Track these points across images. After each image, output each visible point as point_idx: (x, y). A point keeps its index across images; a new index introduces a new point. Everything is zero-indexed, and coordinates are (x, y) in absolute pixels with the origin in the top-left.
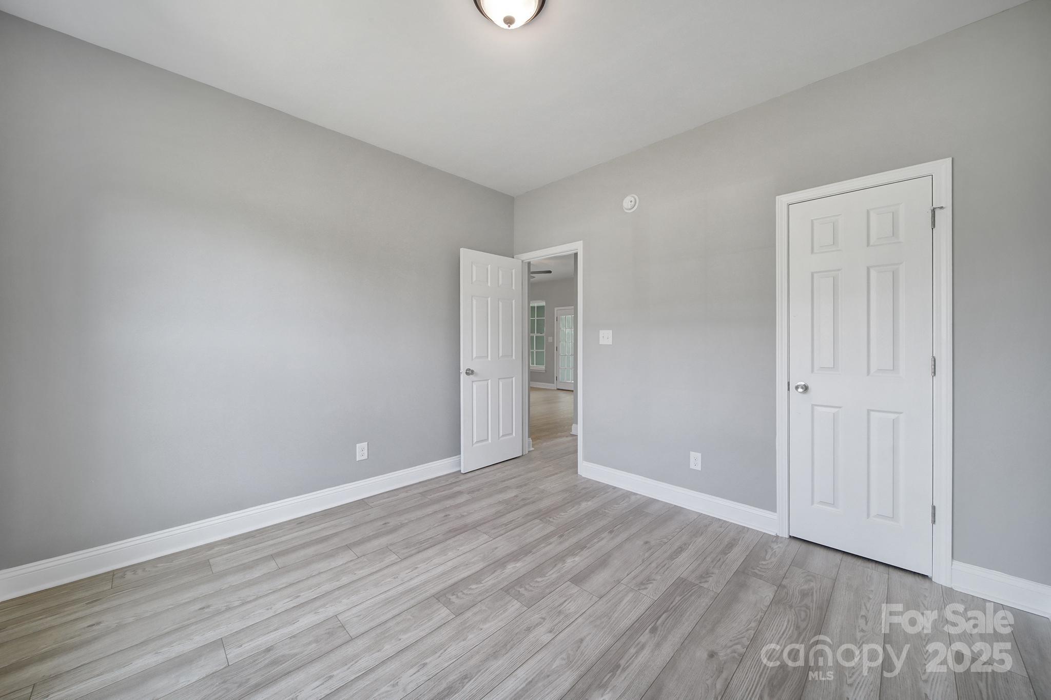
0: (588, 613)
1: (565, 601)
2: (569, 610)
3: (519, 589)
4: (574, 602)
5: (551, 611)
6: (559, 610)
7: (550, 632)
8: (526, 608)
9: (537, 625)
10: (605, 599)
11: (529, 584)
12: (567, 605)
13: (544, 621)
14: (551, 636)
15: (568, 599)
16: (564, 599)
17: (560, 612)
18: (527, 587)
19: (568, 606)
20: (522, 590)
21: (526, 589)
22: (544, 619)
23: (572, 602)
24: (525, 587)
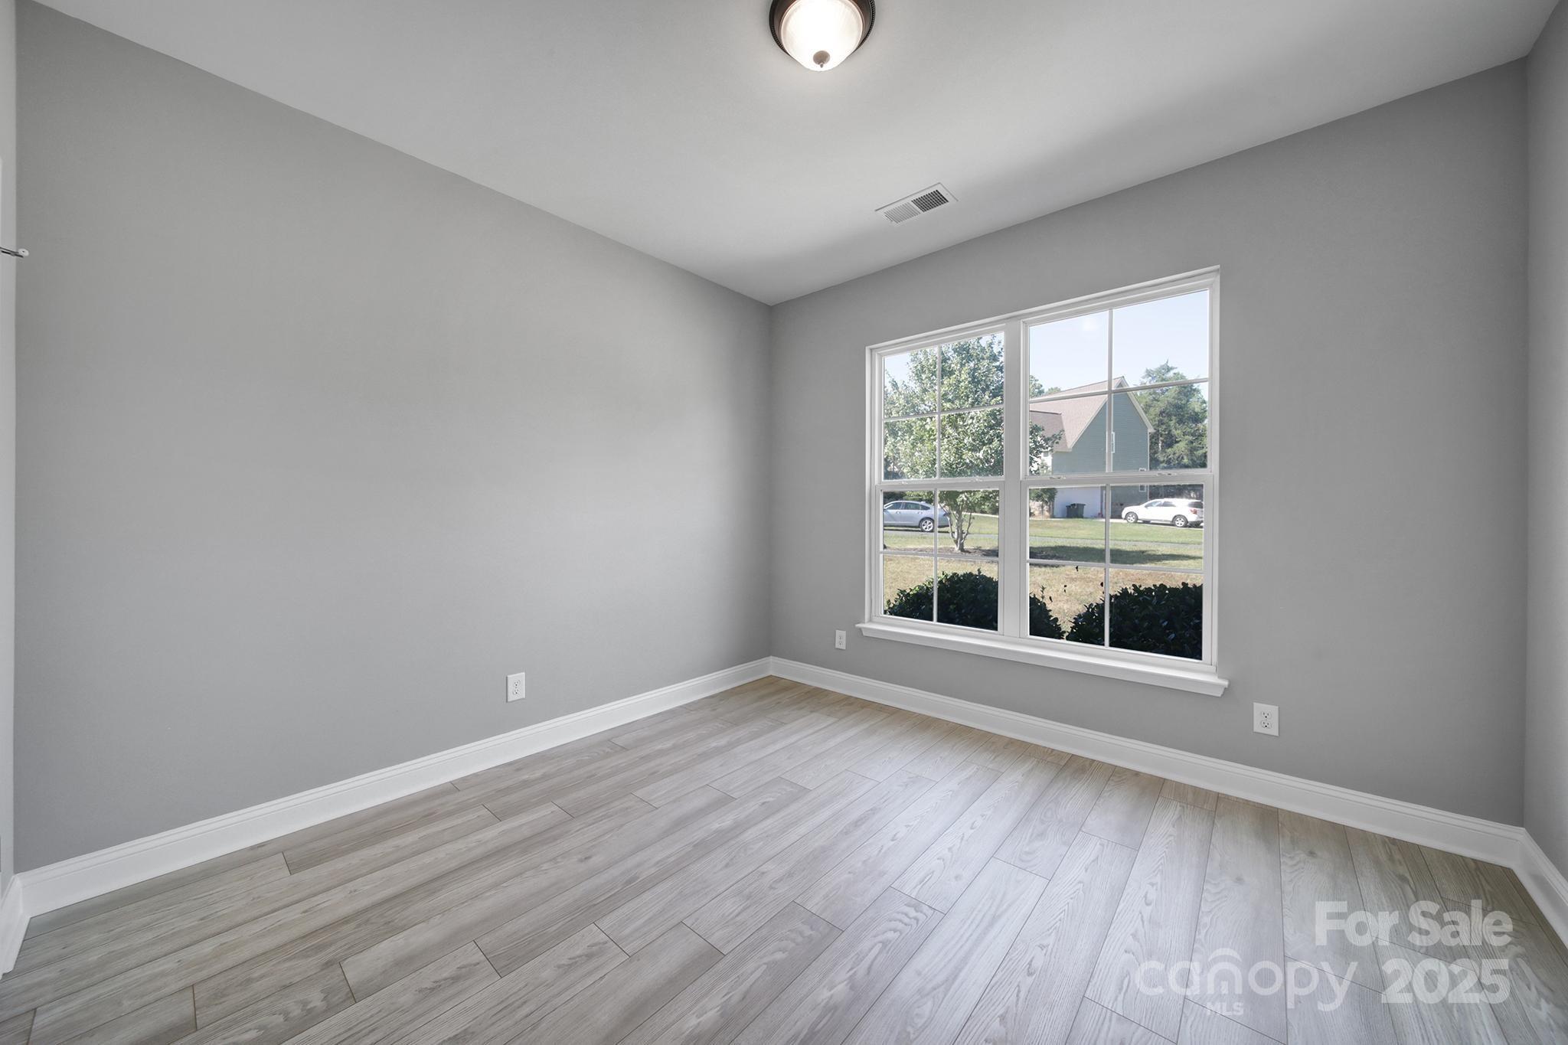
0: (709, 898)
1: (737, 915)
2: (735, 901)
3: (811, 932)
4: (724, 914)
5: (761, 899)
6: (748, 901)
7: (763, 873)
8: (798, 901)
9: (781, 880)
10: (675, 921)
11: (797, 944)
12: (735, 910)
13: (771, 886)
14: (764, 868)
15: (732, 919)
16: (738, 919)
17: (749, 897)
18: (800, 939)
19: (734, 908)
20: (808, 932)
21: (801, 933)
22: (771, 888)
23: (727, 914)
24: (804, 937)
